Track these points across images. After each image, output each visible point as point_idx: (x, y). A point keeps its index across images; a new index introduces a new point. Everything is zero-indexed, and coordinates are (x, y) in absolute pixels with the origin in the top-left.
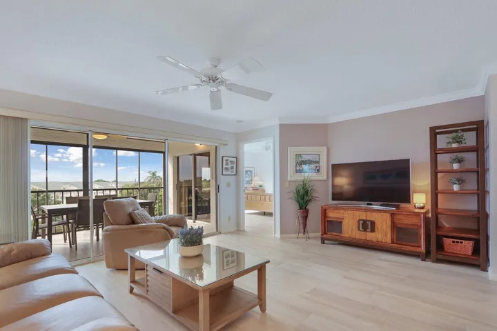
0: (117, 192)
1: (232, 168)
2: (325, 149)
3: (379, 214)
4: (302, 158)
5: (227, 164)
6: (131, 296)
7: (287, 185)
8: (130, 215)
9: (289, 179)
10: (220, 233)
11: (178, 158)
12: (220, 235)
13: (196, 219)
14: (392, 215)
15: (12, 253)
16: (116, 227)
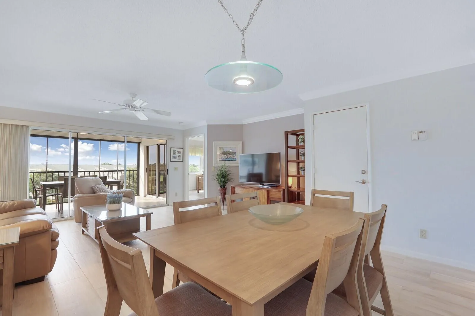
0: (100, 173)
1: (179, 156)
2: (240, 144)
3: (261, 191)
4: (223, 150)
5: (175, 153)
6: (82, 235)
7: (213, 169)
8: (92, 188)
9: (214, 166)
10: (168, 205)
11: (148, 147)
12: (168, 206)
13: (159, 196)
14: (268, 192)
15: (15, 205)
16: (81, 195)
